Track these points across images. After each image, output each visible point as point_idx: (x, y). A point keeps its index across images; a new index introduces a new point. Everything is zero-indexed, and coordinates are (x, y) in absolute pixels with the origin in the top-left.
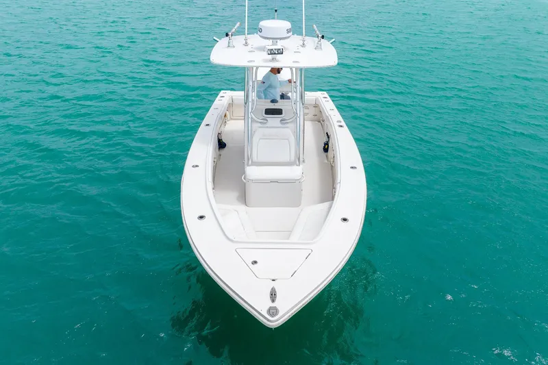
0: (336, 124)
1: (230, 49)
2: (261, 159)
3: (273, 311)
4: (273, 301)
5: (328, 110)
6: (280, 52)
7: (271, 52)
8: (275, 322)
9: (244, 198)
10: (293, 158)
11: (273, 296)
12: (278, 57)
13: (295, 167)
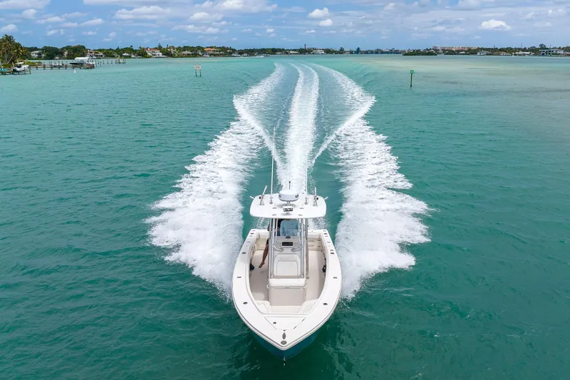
0: (329, 252)
1: (262, 206)
2: (279, 274)
3: (284, 343)
4: (284, 338)
5: (326, 242)
6: (291, 210)
7: (286, 210)
8: (284, 348)
9: (267, 298)
10: (299, 273)
11: (284, 336)
12: (290, 212)
13: (300, 279)
